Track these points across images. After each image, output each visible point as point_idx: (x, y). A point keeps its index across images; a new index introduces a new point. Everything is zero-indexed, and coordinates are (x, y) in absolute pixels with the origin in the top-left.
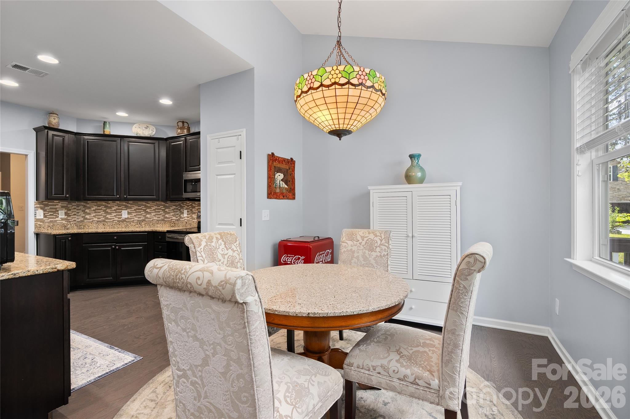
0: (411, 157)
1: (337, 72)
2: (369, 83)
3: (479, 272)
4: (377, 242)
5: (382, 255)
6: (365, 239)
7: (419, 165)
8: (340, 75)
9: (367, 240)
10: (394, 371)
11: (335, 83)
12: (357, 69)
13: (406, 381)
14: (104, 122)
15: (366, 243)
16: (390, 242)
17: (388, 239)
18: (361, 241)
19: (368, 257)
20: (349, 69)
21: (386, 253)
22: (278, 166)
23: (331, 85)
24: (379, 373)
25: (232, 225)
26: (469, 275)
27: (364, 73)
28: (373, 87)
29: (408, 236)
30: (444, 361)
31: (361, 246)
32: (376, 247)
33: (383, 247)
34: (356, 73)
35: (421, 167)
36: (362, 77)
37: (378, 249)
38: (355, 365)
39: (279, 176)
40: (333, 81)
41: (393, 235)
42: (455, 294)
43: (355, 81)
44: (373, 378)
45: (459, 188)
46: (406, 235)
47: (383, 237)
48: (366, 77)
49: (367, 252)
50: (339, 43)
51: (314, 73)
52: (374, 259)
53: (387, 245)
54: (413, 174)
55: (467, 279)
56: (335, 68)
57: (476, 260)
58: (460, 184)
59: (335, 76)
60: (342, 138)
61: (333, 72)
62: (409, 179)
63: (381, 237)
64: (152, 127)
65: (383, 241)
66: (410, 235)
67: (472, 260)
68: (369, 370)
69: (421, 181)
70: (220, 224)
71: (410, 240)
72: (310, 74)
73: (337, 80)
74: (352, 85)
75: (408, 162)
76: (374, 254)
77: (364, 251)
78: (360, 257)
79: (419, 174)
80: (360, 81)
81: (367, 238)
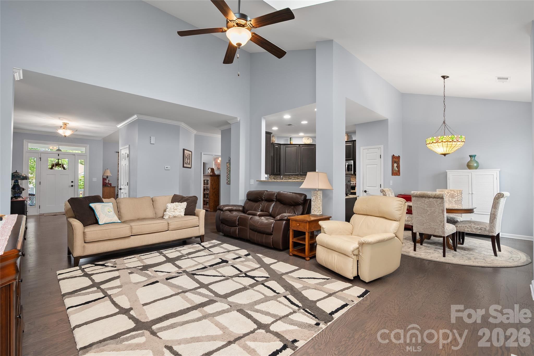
0: (470, 156)
1: (448, 138)
2: (460, 140)
3: (502, 198)
4: (455, 195)
5: (459, 200)
6: (449, 193)
7: (475, 160)
8: (449, 139)
9: (451, 194)
10: (473, 227)
11: (448, 141)
12: (456, 136)
13: (477, 229)
14: (290, 138)
15: (450, 195)
16: (462, 195)
17: (461, 193)
18: (447, 194)
19: (451, 200)
20: (453, 136)
21: (460, 199)
22: (395, 160)
23: (446, 142)
24: (468, 228)
25: (376, 187)
26: (499, 199)
27: (458, 137)
28: (458, 141)
29: (470, 194)
30: (491, 222)
31: (448, 196)
32: (455, 197)
33: (459, 197)
34: (455, 138)
35: (477, 161)
36: (458, 139)
37: (456, 198)
38: (459, 226)
39: (395, 165)
40: (447, 140)
41: (463, 192)
42: (494, 204)
43: (455, 140)
44: (465, 229)
45: (499, 171)
46: (468, 193)
47: (459, 192)
48: (459, 139)
49: (450, 199)
50: (444, 122)
51: (439, 137)
52: (455, 201)
53: (461, 196)
54: (472, 164)
55: (498, 200)
56: (448, 136)
57: (501, 195)
58: (499, 170)
59: (448, 139)
60: (446, 156)
61: (447, 138)
62: (469, 167)
63: (458, 192)
64: (310, 139)
65: (459, 194)
66: (471, 193)
67: (499, 195)
68: (464, 227)
69: (476, 168)
70: (368, 187)
71: (471, 195)
72: (437, 137)
73: (448, 140)
74: (454, 141)
75: (469, 159)
76: (454, 200)
77: (449, 198)
78: (447, 200)
79: (475, 165)
80: (457, 140)
81: (450, 193)
